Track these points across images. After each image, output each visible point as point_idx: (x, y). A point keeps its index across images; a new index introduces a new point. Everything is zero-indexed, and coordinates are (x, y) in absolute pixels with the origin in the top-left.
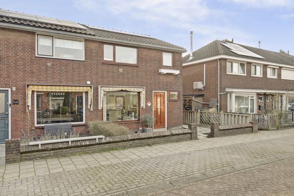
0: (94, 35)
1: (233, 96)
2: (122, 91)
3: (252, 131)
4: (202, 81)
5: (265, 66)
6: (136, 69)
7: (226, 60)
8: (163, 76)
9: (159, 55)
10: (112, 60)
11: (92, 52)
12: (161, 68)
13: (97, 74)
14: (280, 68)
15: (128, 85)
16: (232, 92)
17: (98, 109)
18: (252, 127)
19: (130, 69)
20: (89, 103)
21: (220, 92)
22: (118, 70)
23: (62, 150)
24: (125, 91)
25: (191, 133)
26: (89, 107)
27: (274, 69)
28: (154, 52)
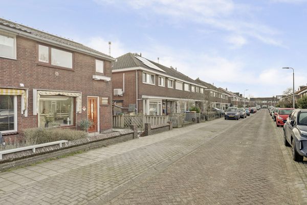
0: (30, 33)
1: (148, 101)
2: (59, 95)
3: (169, 129)
4: (122, 88)
5: (167, 78)
6: (72, 74)
7: (142, 71)
8: (96, 82)
9: (93, 61)
10: (48, 62)
11: (25, 51)
12: (95, 74)
13: (31, 76)
14: (175, 80)
15: (64, 89)
16: (147, 99)
17: (33, 115)
18: (169, 126)
19: (66, 73)
20: (23, 108)
21: (138, 98)
22: (54, 73)
23: (25, 159)
24: (62, 95)
25: (133, 133)
26: (22, 113)
27: (172, 81)
28: (89, 58)
